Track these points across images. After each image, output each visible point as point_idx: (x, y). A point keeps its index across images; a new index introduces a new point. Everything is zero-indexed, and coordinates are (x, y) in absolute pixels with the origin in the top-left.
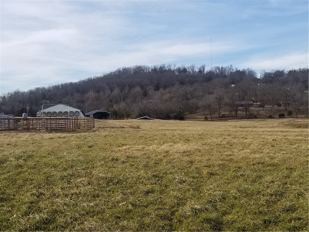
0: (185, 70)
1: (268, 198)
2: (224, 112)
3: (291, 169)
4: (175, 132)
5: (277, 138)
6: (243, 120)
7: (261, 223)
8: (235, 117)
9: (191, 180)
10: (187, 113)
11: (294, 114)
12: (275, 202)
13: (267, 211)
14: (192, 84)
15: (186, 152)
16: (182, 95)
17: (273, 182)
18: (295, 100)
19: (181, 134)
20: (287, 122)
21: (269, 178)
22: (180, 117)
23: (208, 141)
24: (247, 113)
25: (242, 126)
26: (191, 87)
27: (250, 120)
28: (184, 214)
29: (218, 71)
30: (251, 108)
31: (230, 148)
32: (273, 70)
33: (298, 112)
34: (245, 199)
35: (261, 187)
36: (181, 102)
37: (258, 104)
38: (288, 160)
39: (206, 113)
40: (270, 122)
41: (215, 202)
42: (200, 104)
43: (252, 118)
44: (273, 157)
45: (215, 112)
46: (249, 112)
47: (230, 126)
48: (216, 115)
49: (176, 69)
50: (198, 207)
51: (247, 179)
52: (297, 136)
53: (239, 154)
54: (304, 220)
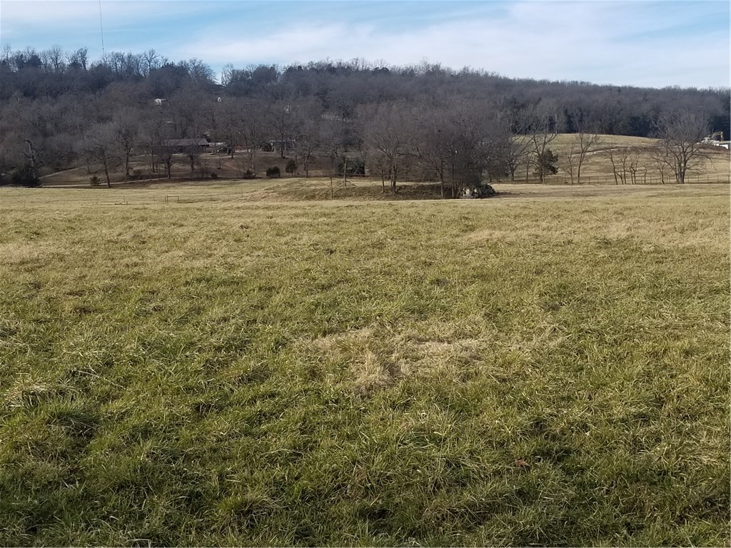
0: (35, 61)
1: (208, 356)
2: (138, 165)
3: (270, 289)
4: (8, 216)
5: (252, 221)
6: (184, 183)
7: (187, 412)
8: (166, 176)
9: (32, 326)
10: (45, 169)
11: (301, 167)
12: (224, 364)
13: (205, 383)
14: (55, 97)
15: (27, 262)
16: (31, 124)
17: (225, 320)
18: (302, 136)
19: (23, 219)
20: (285, 186)
21: (217, 312)
22: (28, 179)
23: (88, 235)
24: (195, 167)
25: (183, 199)
26: (53, 105)
27: (201, 183)
28: (5, 407)
29: (119, 64)
30: (203, 156)
31: (138, 249)
32: (252, 66)
33: (310, 163)
34: (157, 363)
35: (198, 334)
36: (29, 142)
37: (220, 146)
38: (267, 269)
39: (93, 167)
40: (248, 187)
41: (85, 375)
42: (79, 145)
43: (207, 179)
44: (233, 264)
45: (118, 166)
46: (198, 164)
47: (153, 198)
48: (121, 173)
49: (12, 58)
50: (41, 388)
51: (169, 317)
52: (297, 216)
53: (155, 261)
54: (282, 398)
